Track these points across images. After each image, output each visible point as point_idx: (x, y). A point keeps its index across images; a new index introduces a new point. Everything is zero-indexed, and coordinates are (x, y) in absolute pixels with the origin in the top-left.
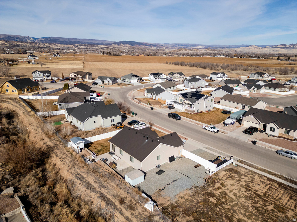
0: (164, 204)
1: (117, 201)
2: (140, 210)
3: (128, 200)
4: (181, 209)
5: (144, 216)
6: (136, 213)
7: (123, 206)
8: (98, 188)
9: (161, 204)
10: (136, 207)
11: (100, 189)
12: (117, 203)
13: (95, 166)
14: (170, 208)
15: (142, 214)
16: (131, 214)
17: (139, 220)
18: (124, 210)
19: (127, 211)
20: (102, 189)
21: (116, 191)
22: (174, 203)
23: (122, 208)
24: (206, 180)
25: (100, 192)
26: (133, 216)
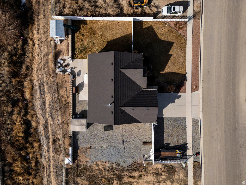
0: (80, 162)
1: (52, 138)
2: (61, 157)
3: (59, 143)
4: (88, 173)
5: (59, 163)
6: (57, 157)
7: (53, 146)
8: (47, 114)
9: (79, 160)
10: (60, 153)
11: (49, 117)
12: (51, 140)
13: (61, 82)
14: (81, 167)
15: (59, 161)
16: (53, 156)
17: (54, 164)
18: (51, 150)
19: (52, 151)
20: (50, 118)
21: (57, 128)
22: (88, 165)
23: (51, 147)
24: (135, 163)
25: (47, 119)
26: (53, 159)
